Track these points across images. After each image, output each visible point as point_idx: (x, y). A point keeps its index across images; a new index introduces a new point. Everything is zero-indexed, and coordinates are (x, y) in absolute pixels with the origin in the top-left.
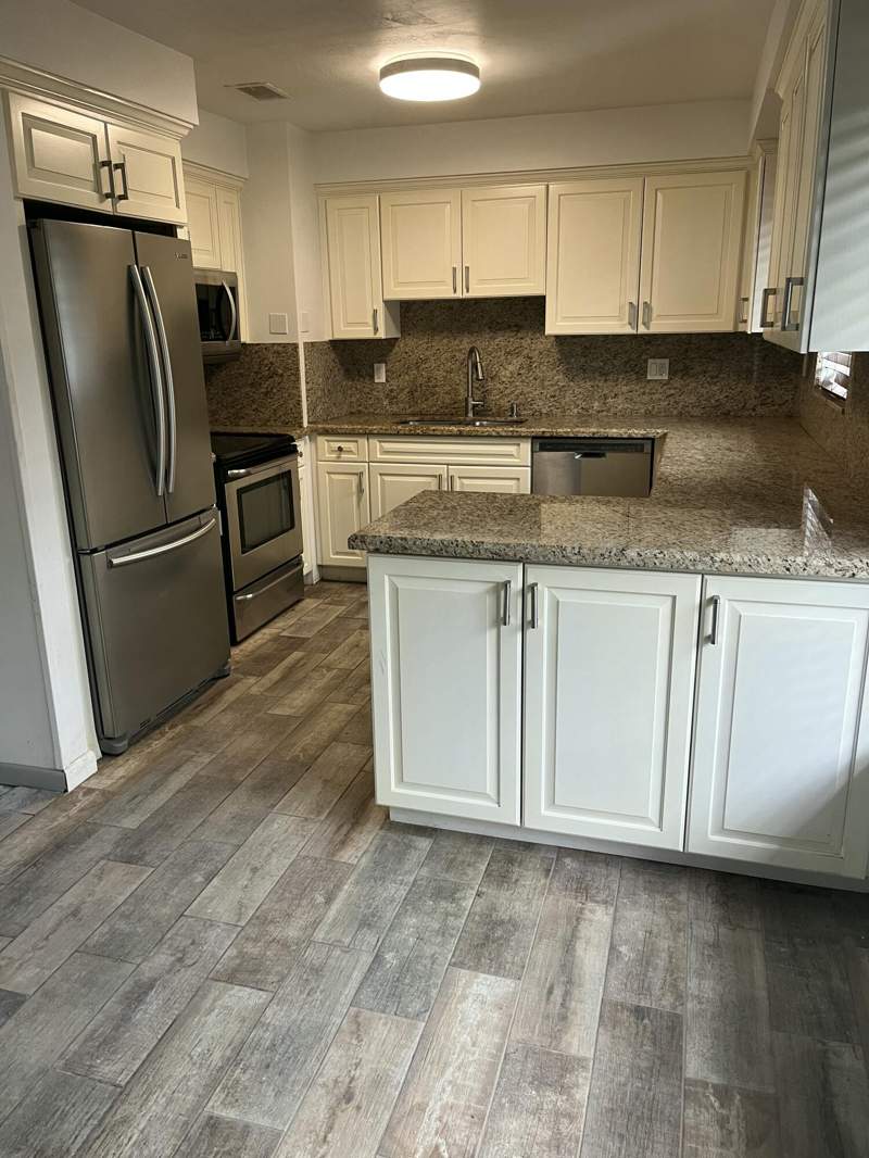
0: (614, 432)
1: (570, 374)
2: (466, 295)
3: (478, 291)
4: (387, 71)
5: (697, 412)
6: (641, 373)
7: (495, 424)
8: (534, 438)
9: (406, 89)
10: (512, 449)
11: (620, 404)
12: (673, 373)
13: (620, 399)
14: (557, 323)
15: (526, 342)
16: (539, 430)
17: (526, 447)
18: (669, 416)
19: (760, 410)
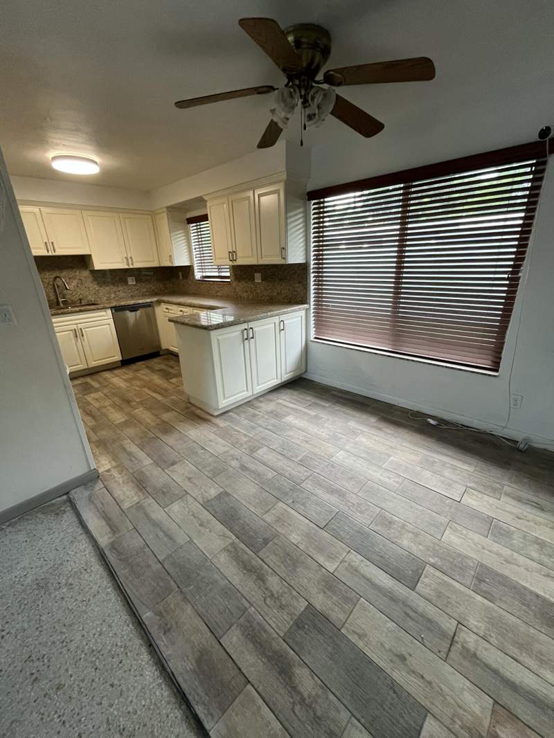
0: (141, 301)
1: (100, 284)
2: (54, 254)
3: (59, 252)
4: (54, 158)
5: (147, 294)
6: (126, 282)
7: (73, 307)
8: (111, 308)
9: (61, 166)
10: (103, 313)
11: (122, 294)
12: (137, 281)
13: (121, 292)
14: (99, 264)
15: (77, 273)
16: (114, 304)
17: (109, 311)
18: (139, 296)
19: (165, 291)
